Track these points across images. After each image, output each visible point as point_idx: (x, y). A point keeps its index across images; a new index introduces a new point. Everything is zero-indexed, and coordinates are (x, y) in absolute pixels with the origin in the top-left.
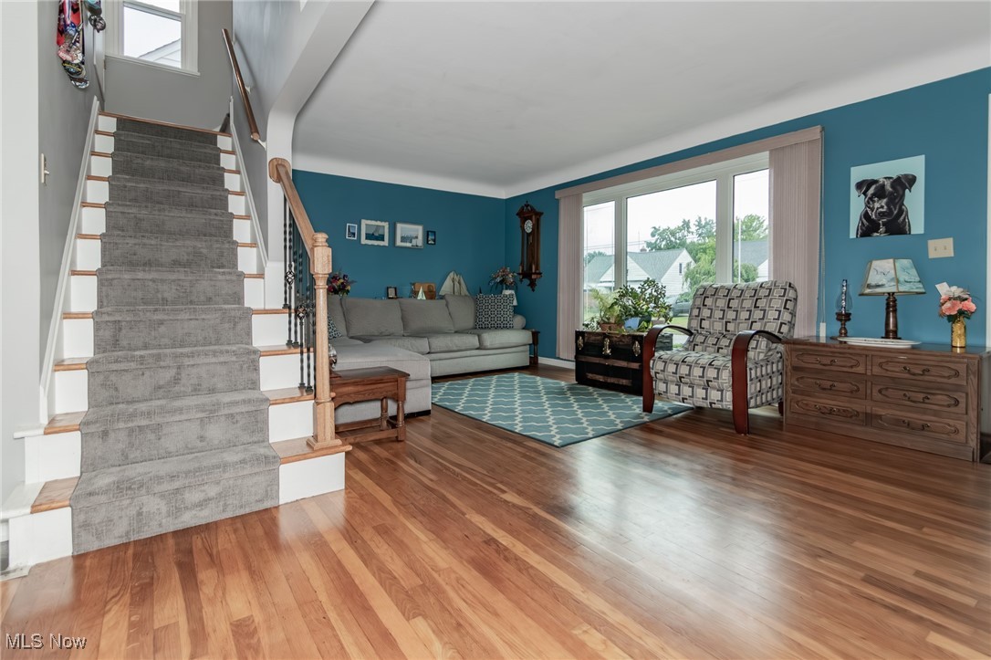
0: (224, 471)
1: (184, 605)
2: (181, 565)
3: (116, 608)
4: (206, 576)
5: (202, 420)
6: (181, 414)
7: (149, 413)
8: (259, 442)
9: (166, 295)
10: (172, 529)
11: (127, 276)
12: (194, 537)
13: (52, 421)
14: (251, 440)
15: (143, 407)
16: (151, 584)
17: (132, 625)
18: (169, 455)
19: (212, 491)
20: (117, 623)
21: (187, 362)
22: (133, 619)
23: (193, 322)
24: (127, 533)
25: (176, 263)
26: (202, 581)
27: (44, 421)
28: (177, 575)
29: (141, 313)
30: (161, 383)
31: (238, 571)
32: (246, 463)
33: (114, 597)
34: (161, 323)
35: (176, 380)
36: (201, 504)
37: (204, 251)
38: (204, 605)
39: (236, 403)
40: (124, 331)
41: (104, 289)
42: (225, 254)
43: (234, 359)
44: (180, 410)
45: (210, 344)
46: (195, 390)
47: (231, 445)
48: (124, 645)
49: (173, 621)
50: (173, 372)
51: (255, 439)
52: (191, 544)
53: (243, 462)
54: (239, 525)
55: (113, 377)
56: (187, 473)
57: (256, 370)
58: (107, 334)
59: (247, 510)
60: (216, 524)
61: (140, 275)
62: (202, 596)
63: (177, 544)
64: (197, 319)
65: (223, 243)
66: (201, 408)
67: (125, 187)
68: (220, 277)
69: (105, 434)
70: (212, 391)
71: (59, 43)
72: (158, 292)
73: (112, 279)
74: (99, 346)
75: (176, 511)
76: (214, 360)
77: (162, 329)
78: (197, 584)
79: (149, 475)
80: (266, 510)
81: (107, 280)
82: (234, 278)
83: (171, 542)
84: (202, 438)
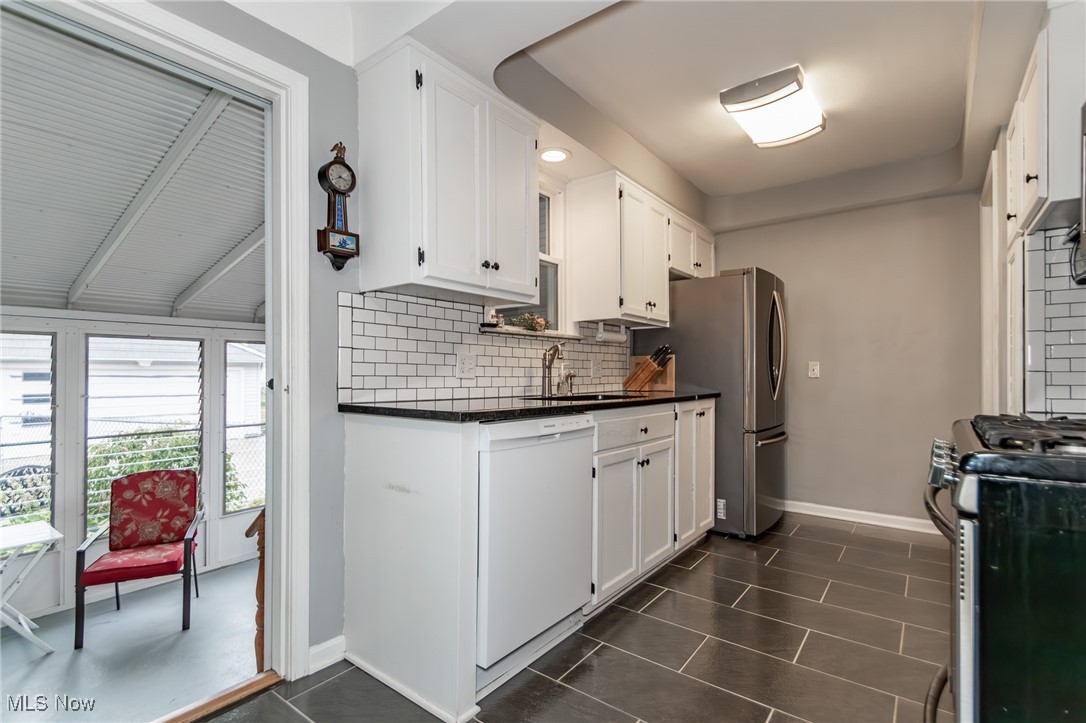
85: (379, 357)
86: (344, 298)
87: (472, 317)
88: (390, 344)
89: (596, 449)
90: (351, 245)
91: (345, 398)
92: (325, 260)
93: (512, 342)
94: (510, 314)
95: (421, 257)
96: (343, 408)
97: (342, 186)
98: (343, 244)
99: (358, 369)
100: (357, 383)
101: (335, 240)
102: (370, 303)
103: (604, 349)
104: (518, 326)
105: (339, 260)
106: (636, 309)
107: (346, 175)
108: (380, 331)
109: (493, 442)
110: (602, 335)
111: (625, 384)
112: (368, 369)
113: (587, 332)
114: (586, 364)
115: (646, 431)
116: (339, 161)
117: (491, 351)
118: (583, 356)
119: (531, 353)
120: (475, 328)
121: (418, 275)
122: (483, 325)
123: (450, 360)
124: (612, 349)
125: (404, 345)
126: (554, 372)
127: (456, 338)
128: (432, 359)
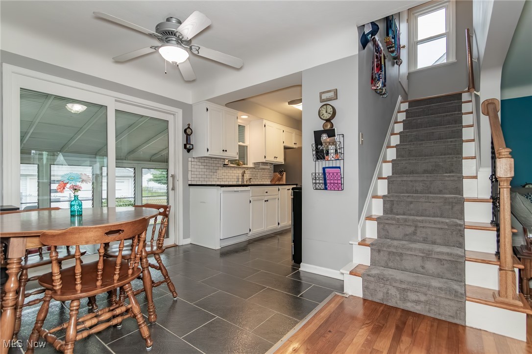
0: (428, 290)
1: (389, 346)
2: (397, 327)
3: (365, 328)
4: (406, 339)
5: (423, 257)
6: (411, 251)
7: (397, 247)
8: (458, 281)
9: (417, 188)
10: (402, 307)
11: (399, 179)
12: (410, 317)
13: (364, 240)
14: (452, 278)
15: (395, 243)
16: (382, 328)
17: (367, 340)
18: (405, 270)
19: (423, 298)
20: (363, 335)
21: (420, 224)
22: (368, 337)
23: (427, 203)
24: (383, 300)
25: (425, 172)
26: (402, 341)
27: (360, 240)
28: (393, 331)
29: (402, 197)
30: (407, 233)
31: (422, 348)
32: (442, 290)
33: (367, 324)
34: (411, 203)
35: (414, 233)
36: (417, 302)
37: (441, 164)
38: (397, 352)
39: (442, 253)
40: (395, 205)
41: (390, 185)
42: (454, 164)
43: (446, 227)
44: (411, 249)
45: (437, 217)
46: (424, 240)
47: (439, 276)
48: (360, 346)
49: (381, 350)
50: (413, 229)
51: (455, 278)
52: (407, 319)
53: (440, 289)
54: (435, 324)
55: (387, 226)
56: (409, 283)
57: (462, 236)
58: (388, 206)
59: (443, 318)
60: (424, 317)
61: (405, 179)
62: (398, 348)
63: (401, 316)
64: (430, 202)
65: (452, 158)
66: (422, 251)
67: (406, 135)
68: (447, 179)
69: (379, 251)
70: (434, 243)
71: (372, 83)
72: (413, 187)
73: (393, 181)
74: (385, 211)
75: (405, 300)
76: (434, 226)
77: (412, 206)
78: (399, 342)
79: (392, 276)
80: (456, 324)
81: (391, 181)
82: (456, 179)
83: (399, 313)
84: (423, 267)
85: (198, 173)
86: (190, 159)
87: (221, 163)
88: (200, 170)
89: (251, 196)
90: (191, 147)
91: (190, 183)
92: (186, 151)
93: (233, 169)
94: (232, 161)
95: (208, 150)
96: (190, 185)
97: (189, 133)
98: (190, 147)
99: (193, 176)
100: (193, 179)
101: (188, 146)
102: (195, 160)
103: (263, 171)
104: (235, 164)
105: (189, 151)
106: (270, 159)
107: (191, 131)
108: (198, 167)
109: (223, 191)
110: (262, 167)
111: (271, 182)
112: (195, 176)
113: (257, 166)
114: (257, 175)
115: (267, 192)
116: (189, 128)
117: (226, 171)
118: (256, 173)
119: (238, 172)
120: (222, 166)
121: (207, 154)
122: (224, 165)
123: (215, 174)
124: (266, 171)
125: (204, 170)
126: (245, 177)
127: (217, 168)
128: (211, 174)
